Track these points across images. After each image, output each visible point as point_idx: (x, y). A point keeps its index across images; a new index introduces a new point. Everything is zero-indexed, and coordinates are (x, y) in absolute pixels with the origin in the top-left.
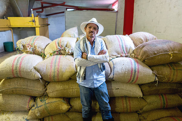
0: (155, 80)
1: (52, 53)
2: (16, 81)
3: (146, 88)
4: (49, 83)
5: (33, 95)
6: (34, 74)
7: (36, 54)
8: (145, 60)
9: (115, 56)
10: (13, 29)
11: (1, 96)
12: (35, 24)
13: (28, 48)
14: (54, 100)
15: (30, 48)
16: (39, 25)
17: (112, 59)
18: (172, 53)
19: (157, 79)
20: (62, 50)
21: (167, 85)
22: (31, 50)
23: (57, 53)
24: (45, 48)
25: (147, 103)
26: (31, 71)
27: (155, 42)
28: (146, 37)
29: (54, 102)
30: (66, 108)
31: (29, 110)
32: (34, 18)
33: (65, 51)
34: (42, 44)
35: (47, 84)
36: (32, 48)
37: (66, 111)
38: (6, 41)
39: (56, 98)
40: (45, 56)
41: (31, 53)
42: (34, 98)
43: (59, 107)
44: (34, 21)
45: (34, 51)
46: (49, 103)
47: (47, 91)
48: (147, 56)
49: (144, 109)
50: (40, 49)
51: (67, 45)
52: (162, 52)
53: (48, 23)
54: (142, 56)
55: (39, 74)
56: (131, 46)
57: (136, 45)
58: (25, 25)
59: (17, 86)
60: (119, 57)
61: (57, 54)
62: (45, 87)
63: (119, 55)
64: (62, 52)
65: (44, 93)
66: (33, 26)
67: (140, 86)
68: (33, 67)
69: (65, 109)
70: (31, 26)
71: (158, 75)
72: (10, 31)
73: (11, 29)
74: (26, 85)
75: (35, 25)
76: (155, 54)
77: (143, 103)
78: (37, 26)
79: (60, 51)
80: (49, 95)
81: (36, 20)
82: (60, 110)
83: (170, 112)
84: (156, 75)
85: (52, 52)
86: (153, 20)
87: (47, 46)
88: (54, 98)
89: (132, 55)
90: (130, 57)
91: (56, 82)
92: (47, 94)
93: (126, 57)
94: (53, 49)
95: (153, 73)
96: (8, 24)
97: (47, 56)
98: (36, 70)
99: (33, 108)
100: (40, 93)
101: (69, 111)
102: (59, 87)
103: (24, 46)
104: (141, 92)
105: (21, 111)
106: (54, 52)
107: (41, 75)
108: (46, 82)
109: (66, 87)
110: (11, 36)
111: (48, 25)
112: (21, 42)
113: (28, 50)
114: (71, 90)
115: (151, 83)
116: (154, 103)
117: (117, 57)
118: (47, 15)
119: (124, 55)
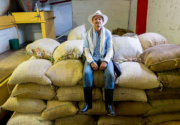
0: (160, 85)
1: (60, 58)
2: (29, 87)
3: (151, 93)
4: (58, 87)
5: (44, 99)
6: (45, 80)
7: (45, 59)
8: (151, 67)
9: (123, 60)
10: (17, 26)
11: (17, 100)
12: (40, 19)
13: (37, 53)
14: (64, 103)
15: (39, 52)
16: (45, 20)
17: (119, 63)
18: (177, 60)
19: (161, 85)
20: (70, 54)
21: (173, 90)
22: (40, 55)
23: (65, 57)
24: (54, 52)
25: (152, 107)
26: (42, 77)
27: (161, 48)
28: (155, 40)
29: (64, 105)
30: (75, 110)
31: (42, 112)
32: (39, 13)
33: (73, 56)
34: (51, 48)
35: (57, 89)
36: (41, 52)
37: (75, 113)
38: (11, 38)
39: (66, 101)
40: (54, 61)
41: (40, 58)
42: (46, 101)
43: (69, 110)
44: (39, 16)
45: (43, 55)
46: (59, 106)
47: (57, 95)
48: (152, 63)
49: (149, 112)
50: (48, 53)
51: (74, 49)
52: (167, 59)
53: (53, 16)
54: (148, 62)
55: (50, 80)
56: (139, 50)
57: (144, 48)
58: (30, 21)
59: (30, 91)
60: (125, 61)
61: (65, 59)
62: (55, 92)
63: (126, 60)
64: (70, 56)
65: (55, 97)
66: (38, 22)
67: (146, 91)
68: (44, 74)
69: (74, 112)
70: (37, 22)
71: (162, 81)
72: (15, 27)
73: (16, 25)
74: (38, 90)
75: (41, 21)
76: (160, 61)
77: (149, 107)
78: (42, 22)
79: (68, 55)
80: (59, 99)
81: (41, 15)
82: (70, 112)
83: (176, 116)
84: (160, 81)
85: (60, 56)
86: (168, 15)
87: (55, 50)
88: (63, 101)
89: (139, 59)
90: (137, 62)
91: (65, 87)
92: (57, 98)
93: (133, 61)
94: (62, 54)
95: (157, 79)
96: (13, 21)
97: (56, 60)
98: (47, 76)
99: (45, 110)
100: (51, 97)
101: (77, 113)
102: (68, 92)
103: (33, 51)
104: (146, 97)
105: (35, 113)
106: (62, 57)
107: (51, 81)
108: (56, 86)
109: (75, 91)
110: (16, 33)
111: (54, 18)
112: (31, 47)
113: (37, 55)
114: (79, 95)
115: (155, 88)
116: (159, 108)
117: (124, 61)
118: (52, 4)
119: (131, 59)
